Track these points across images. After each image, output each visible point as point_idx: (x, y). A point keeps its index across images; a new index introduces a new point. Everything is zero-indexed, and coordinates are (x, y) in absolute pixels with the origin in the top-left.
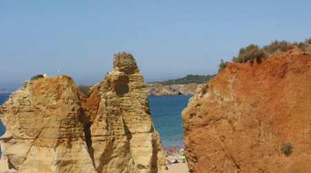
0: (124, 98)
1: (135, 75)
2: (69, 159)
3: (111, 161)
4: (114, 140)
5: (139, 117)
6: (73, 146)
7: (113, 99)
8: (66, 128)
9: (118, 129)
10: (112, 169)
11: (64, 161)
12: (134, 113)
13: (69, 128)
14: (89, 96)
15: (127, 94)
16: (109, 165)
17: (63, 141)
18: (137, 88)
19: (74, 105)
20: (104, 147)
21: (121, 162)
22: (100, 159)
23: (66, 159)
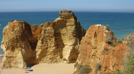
0: (64, 29)
1: (71, 20)
2: (12, 56)
3: (47, 56)
4: (47, 48)
5: (69, 38)
6: (16, 50)
7: (49, 31)
8: (11, 43)
9: (50, 44)
10: (47, 60)
11: (9, 56)
12: (67, 37)
13: (13, 43)
14: (37, 29)
15: (65, 28)
16: (45, 58)
17: (10, 49)
18: (70, 25)
19: (18, 34)
20: (40, 51)
21: (52, 57)
22: (39, 55)
23: (10, 55)
